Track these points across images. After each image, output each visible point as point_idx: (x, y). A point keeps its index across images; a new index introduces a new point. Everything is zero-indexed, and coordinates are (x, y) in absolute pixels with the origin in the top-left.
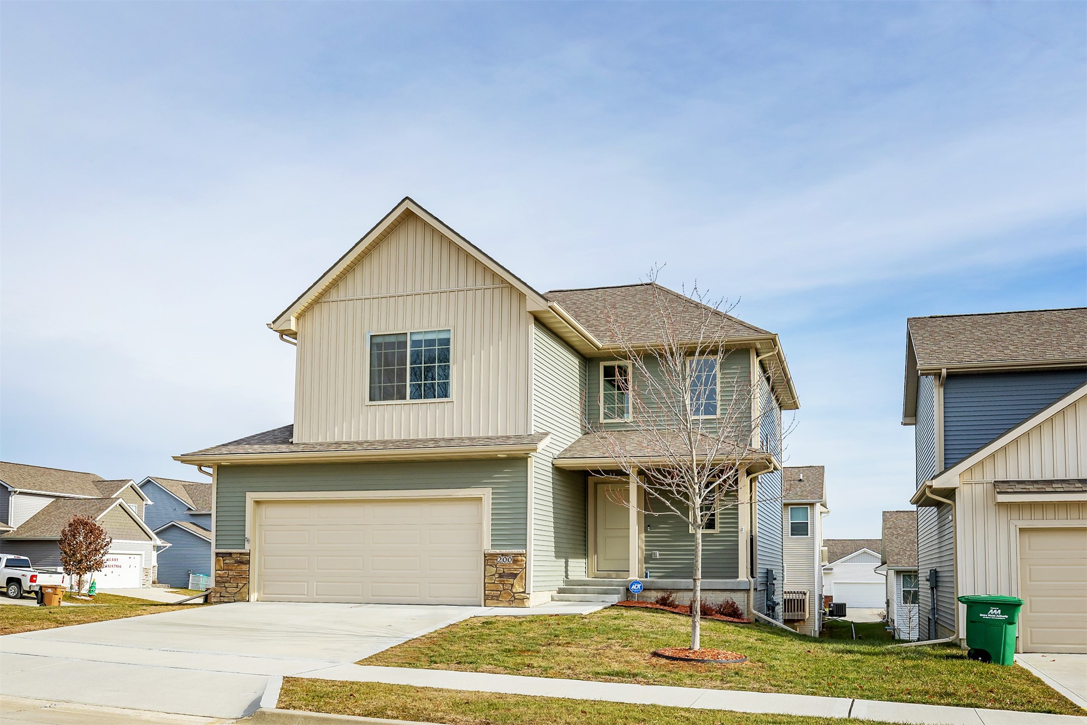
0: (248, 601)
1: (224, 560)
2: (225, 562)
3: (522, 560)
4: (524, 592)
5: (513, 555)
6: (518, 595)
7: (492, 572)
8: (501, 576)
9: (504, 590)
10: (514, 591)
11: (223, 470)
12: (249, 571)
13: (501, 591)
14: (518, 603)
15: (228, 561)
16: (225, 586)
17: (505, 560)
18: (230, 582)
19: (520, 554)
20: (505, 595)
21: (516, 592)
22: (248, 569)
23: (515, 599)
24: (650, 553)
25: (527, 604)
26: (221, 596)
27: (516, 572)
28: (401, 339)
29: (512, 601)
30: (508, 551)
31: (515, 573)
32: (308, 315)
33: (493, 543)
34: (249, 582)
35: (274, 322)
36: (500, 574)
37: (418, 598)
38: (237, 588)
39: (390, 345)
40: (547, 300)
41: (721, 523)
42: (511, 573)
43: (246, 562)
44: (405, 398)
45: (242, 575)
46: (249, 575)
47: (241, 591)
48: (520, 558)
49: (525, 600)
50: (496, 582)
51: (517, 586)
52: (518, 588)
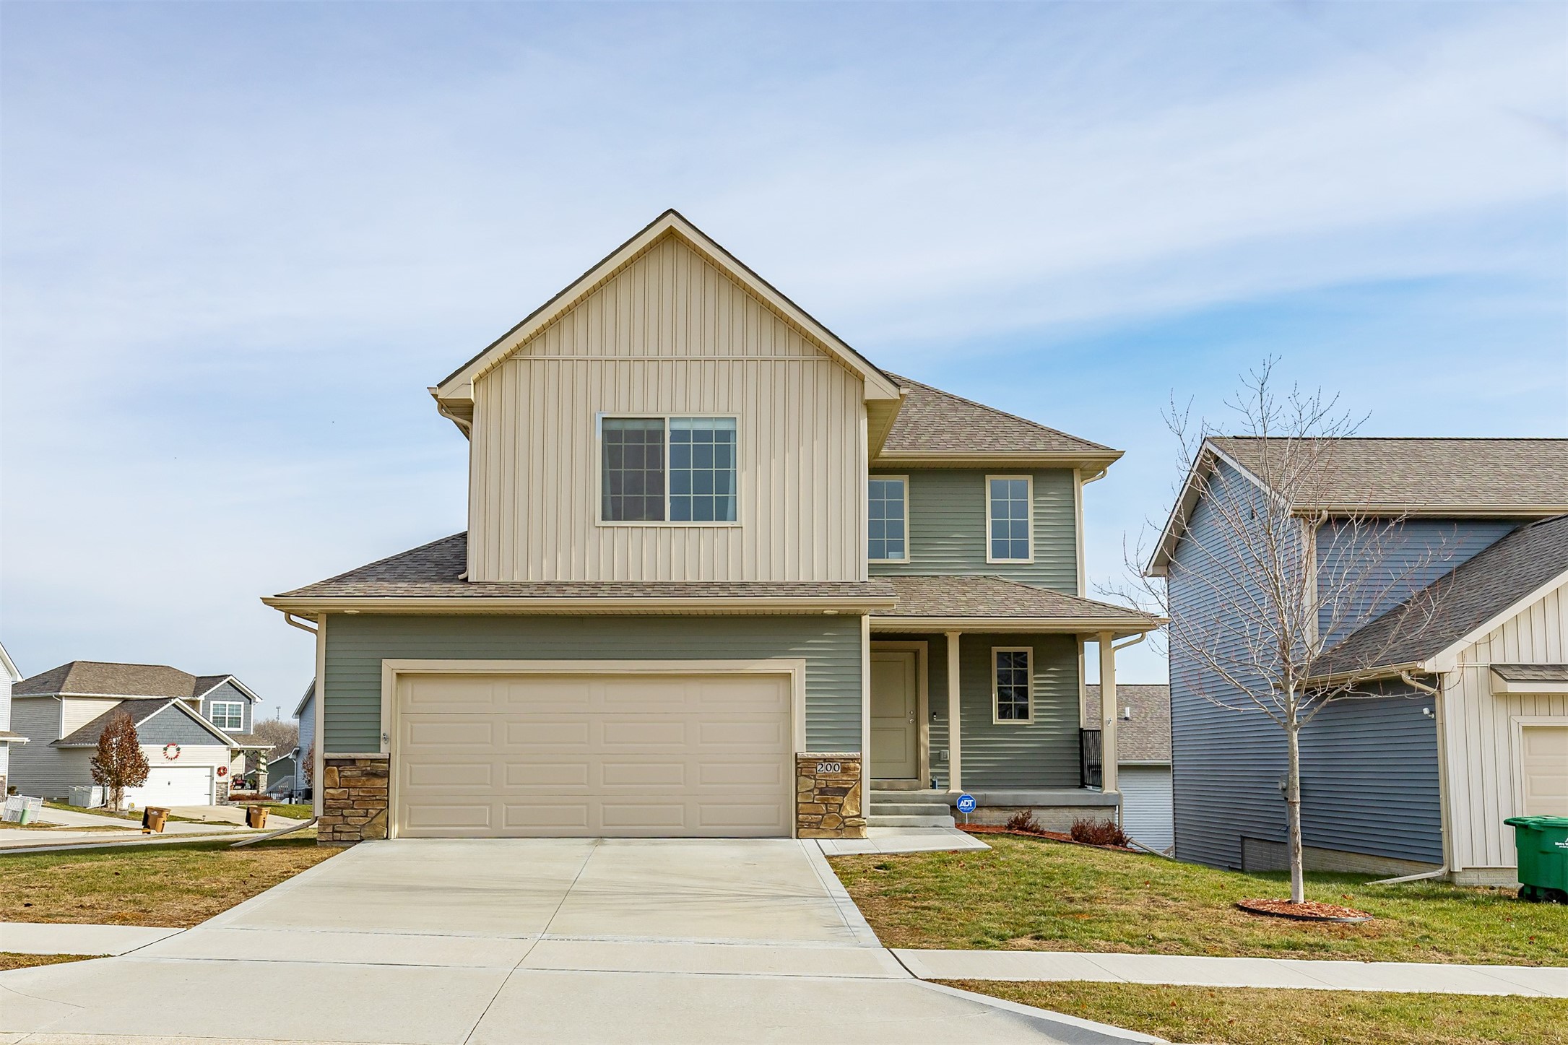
0: (387, 838)
1: (340, 771)
2: (342, 774)
3: (855, 768)
4: (859, 816)
5: (843, 761)
6: (851, 821)
7: (808, 787)
8: (822, 792)
9: (828, 813)
10: (844, 814)
11: (336, 623)
12: (388, 788)
13: (823, 815)
14: (850, 832)
15: (349, 773)
16: (342, 815)
17: (829, 768)
18: (353, 808)
19: (852, 759)
20: (828, 821)
21: (847, 815)
22: (386, 786)
23: (845, 826)
24: (938, 752)
25: (863, 834)
26: (334, 831)
27: (846, 786)
28: (654, 426)
29: (841, 829)
30: (834, 754)
31: (845, 788)
32: (494, 380)
33: (810, 743)
34: (388, 807)
35: (440, 386)
36: (821, 789)
37: (683, 828)
38: (366, 816)
39: (638, 435)
40: (898, 386)
41: (1036, 710)
42: (838, 787)
43: (382, 774)
44: (663, 519)
45: (375, 796)
46: (388, 796)
47: (374, 821)
48: (852, 765)
49: (861, 828)
50: (815, 801)
51: (848, 808)
52: (849, 810)
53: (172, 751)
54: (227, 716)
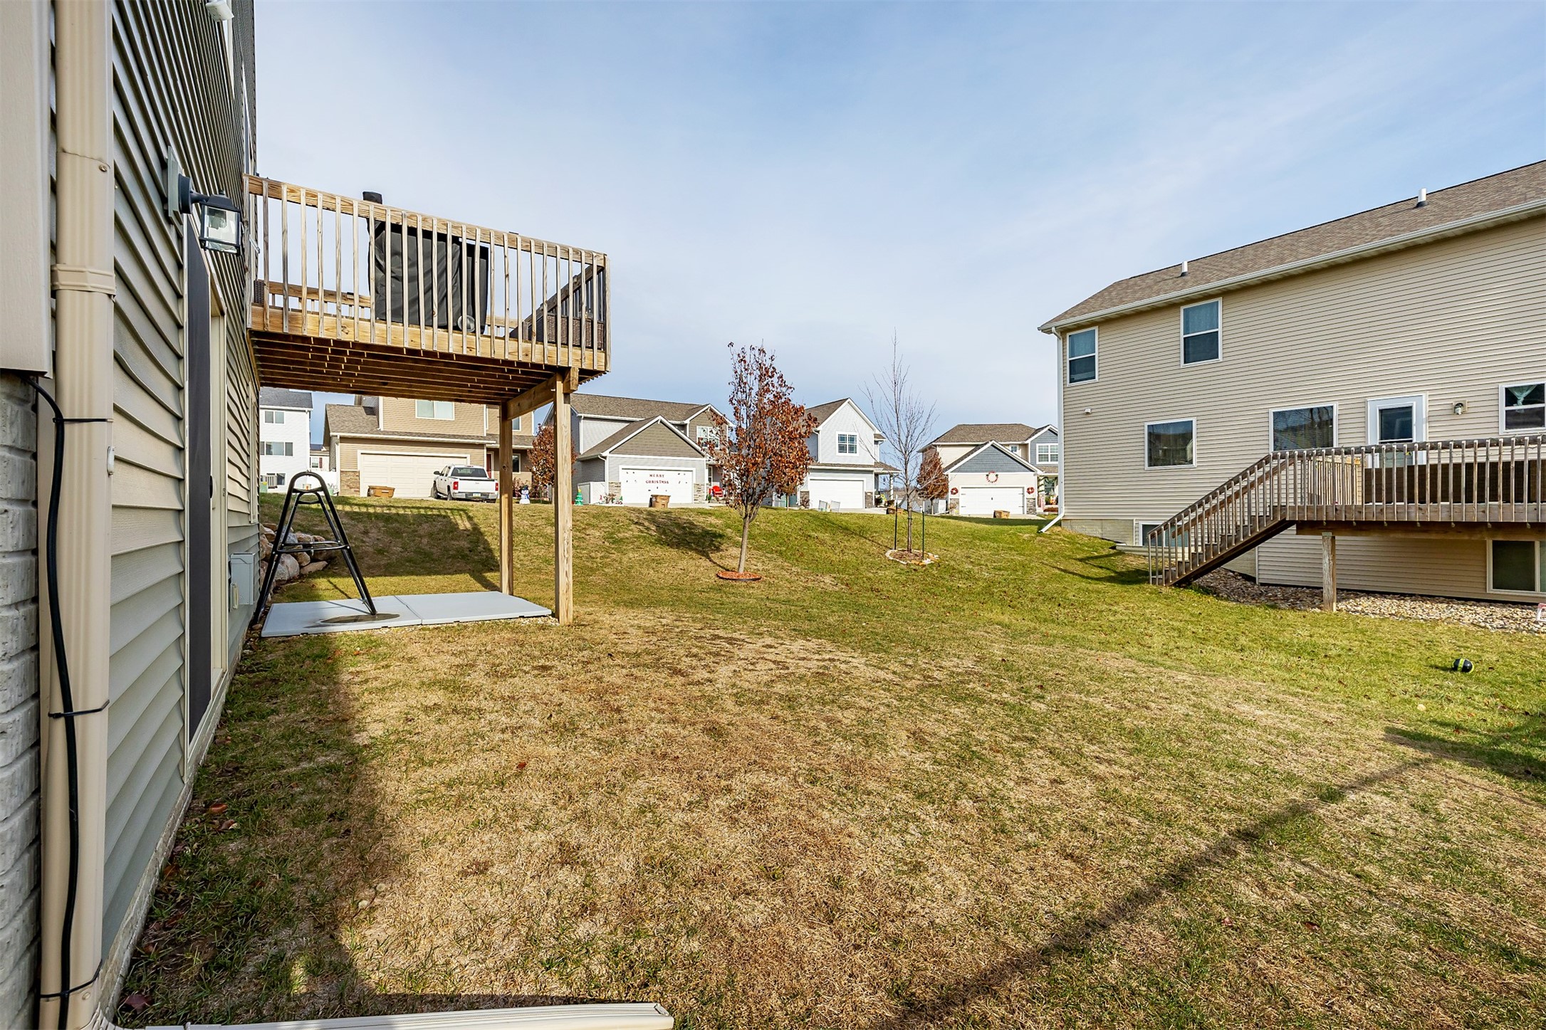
53: (992, 476)
54: (1049, 454)
